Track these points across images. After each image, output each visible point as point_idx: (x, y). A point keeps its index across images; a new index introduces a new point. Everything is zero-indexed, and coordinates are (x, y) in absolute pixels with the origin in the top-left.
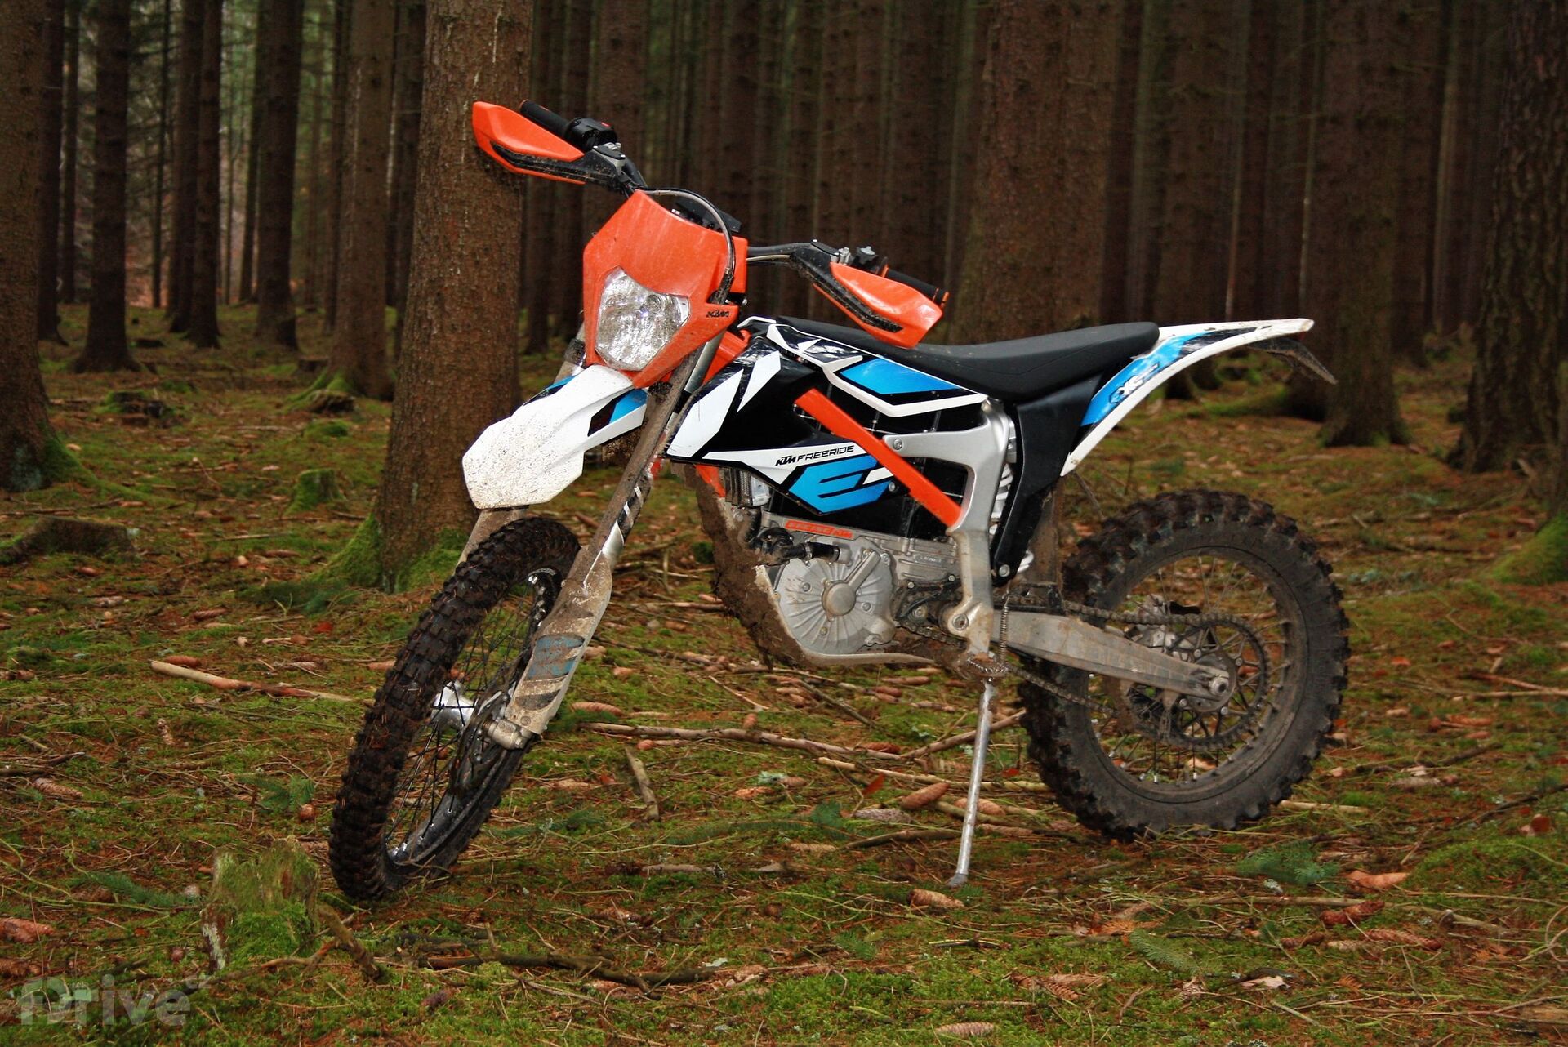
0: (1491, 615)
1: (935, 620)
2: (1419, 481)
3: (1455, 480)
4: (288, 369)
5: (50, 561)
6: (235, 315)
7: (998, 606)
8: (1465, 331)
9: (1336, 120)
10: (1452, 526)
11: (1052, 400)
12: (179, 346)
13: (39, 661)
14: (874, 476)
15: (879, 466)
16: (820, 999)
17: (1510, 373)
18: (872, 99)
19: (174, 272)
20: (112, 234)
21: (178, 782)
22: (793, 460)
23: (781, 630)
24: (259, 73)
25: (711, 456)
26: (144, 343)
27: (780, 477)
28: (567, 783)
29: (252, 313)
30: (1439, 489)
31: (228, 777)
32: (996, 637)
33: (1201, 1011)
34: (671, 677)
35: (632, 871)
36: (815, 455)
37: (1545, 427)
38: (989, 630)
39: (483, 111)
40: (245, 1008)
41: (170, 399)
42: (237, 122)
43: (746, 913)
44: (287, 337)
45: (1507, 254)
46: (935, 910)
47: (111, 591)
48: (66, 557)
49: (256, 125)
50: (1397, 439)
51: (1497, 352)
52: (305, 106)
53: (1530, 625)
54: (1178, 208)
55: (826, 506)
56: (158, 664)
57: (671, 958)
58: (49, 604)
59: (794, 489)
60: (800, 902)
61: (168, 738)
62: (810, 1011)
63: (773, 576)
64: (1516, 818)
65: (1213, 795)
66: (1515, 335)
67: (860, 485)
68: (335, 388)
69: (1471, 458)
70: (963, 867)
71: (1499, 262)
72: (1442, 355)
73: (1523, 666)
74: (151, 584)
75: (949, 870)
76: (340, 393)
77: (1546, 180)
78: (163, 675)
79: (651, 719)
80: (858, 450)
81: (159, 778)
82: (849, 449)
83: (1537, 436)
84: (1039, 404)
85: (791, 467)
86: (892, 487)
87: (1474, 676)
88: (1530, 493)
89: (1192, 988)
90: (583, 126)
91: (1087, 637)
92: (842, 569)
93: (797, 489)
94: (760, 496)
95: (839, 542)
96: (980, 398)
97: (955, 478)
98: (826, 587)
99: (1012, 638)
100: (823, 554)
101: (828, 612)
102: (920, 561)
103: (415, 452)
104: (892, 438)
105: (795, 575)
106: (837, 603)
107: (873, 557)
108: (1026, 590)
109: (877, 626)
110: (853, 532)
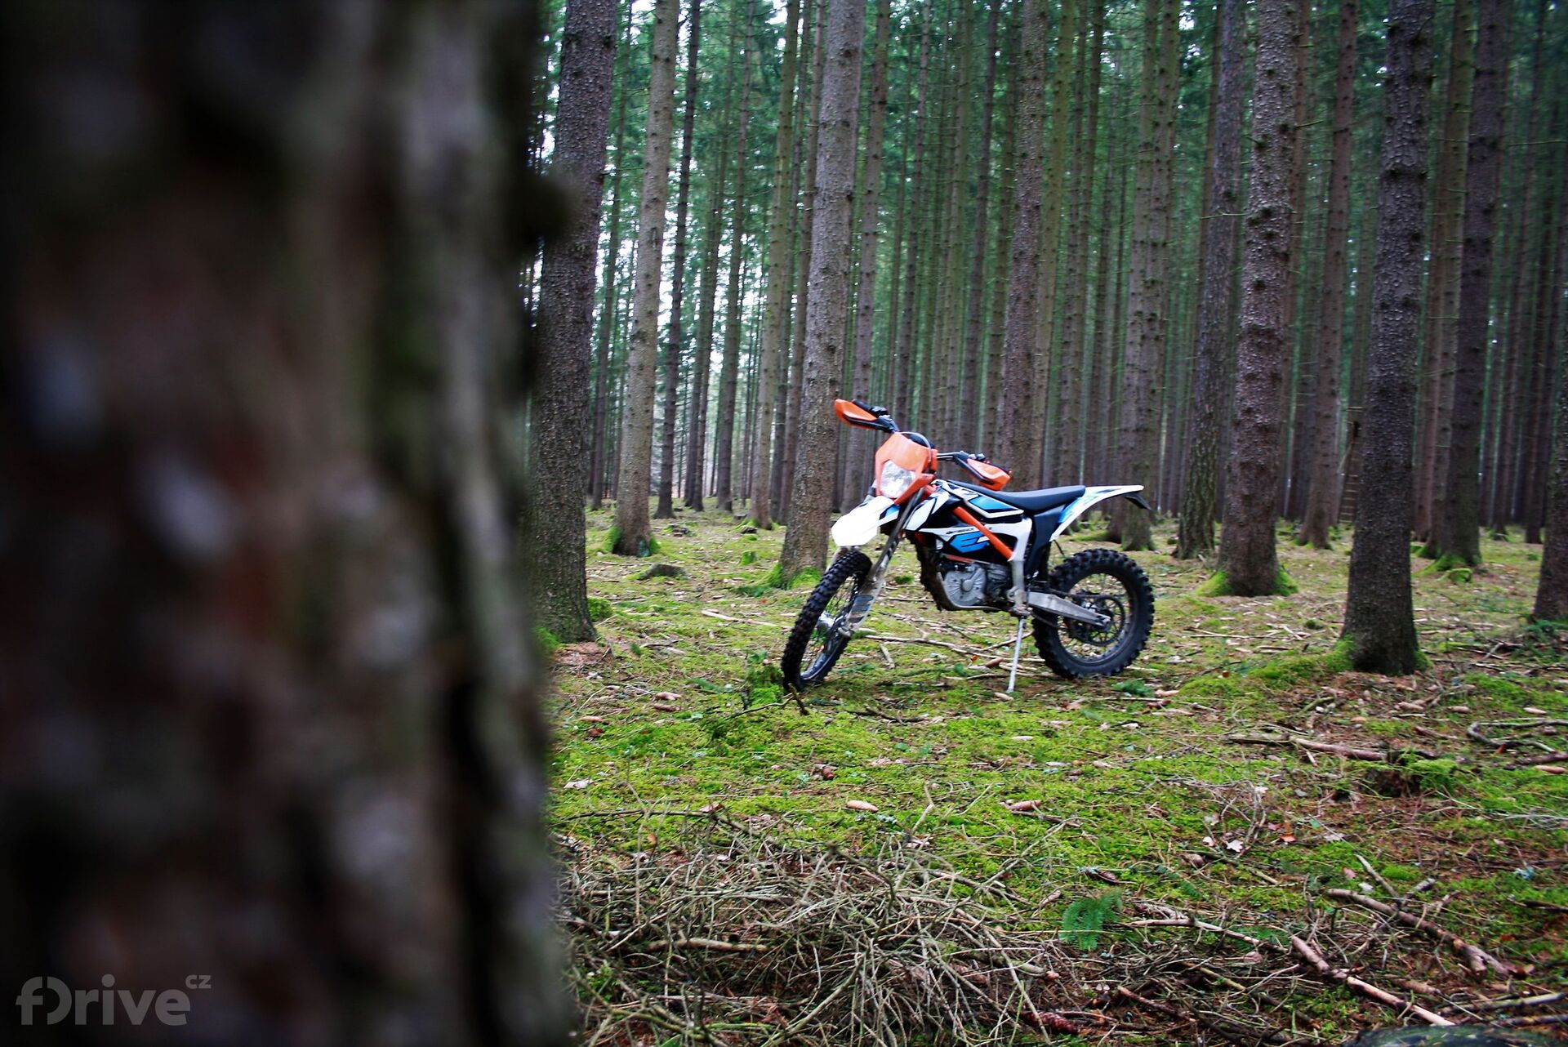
0: (1195, 607)
1: (1003, 594)
2: (1162, 562)
3: (1175, 563)
4: (730, 519)
5: (656, 579)
6: (708, 501)
7: (1026, 590)
8: (1169, 514)
9: (1126, 430)
10: (1176, 578)
11: (1047, 513)
12: (689, 512)
13: (661, 610)
14: (981, 540)
15: (983, 535)
17: (1196, 522)
18: (951, 420)
19: (687, 485)
20: (667, 468)
21: (717, 651)
22: (953, 533)
23: (945, 597)
24: (719, 412)
25: (922, 530)
26: (677, 510)
27: (947, 539)
28: (859, 656)
29: (715, 500)
30: (1171, 566)
31: (736, 650)
32: (1026, 601)
33: (1109, 734)
34: (892, 622)
35: (889, 685)
36: (961, 531)
37: (1209, 543)
38: (1023, 598)
39: (839, 404)
40: (759, 721)
41: (689, 528)
42: (711, 430)
43: (933, 700)
44: (729, 508)
45: (1195, 477)
46: (1003, 700)
47: (679, 590)
48: (663, 578)
49: (717, 431)
50: (1151, 549)
51: (1191, 514)
52: (736, 425)
53: (1209, 611)
54: (1066, 463)
55: (964, 550)
56: (704, 612)
57: (909, 714)
58: (658, 593)
59: (952, 544)
60: (953, 696)
61: (712, 636)
62: (964, 731)
63: (944, 576)
64: (1215, 674)
65: (1102, 663)
66: (1198, 508)
67: (976, 543)
68: (750, 525)
69: (1181, 554)
70: (1011, 686)
71: (1192, 481)
72: (1162, 521)
73: (1208, 626)
74: (694, 588)
75: (1006, 688)
76: (752, 527)
77: (1210, 450)
78: (705, 616)
79: (886, 635)
80: (976, 530)
81: (710, 649)
82: (973, 530)
83: (1206, 546)
84: (1043, 514)
85: (952, 535)
86: (989, 543)
87: (1190, 629)
88: (1204, 567)
89: (1104, 726)
90: (876, 409)
91: (1059, 602)
92: (968, 575)
93: (953, 544)
94: (940, 546)
95: (968, 565)
96: (1021, 512)
97: (1011, 541)
98: (962, 581)
99: (1031, 602)
100: (962, 569)
101: (963, 590)
102: (998, 572)
103: (795, 538)
104: (987, 526)
105: (951, 576)
106: (966, 588)
107: (980, 570)
108: (1036, 584)
109: (981, 596)
110: (973, 561)
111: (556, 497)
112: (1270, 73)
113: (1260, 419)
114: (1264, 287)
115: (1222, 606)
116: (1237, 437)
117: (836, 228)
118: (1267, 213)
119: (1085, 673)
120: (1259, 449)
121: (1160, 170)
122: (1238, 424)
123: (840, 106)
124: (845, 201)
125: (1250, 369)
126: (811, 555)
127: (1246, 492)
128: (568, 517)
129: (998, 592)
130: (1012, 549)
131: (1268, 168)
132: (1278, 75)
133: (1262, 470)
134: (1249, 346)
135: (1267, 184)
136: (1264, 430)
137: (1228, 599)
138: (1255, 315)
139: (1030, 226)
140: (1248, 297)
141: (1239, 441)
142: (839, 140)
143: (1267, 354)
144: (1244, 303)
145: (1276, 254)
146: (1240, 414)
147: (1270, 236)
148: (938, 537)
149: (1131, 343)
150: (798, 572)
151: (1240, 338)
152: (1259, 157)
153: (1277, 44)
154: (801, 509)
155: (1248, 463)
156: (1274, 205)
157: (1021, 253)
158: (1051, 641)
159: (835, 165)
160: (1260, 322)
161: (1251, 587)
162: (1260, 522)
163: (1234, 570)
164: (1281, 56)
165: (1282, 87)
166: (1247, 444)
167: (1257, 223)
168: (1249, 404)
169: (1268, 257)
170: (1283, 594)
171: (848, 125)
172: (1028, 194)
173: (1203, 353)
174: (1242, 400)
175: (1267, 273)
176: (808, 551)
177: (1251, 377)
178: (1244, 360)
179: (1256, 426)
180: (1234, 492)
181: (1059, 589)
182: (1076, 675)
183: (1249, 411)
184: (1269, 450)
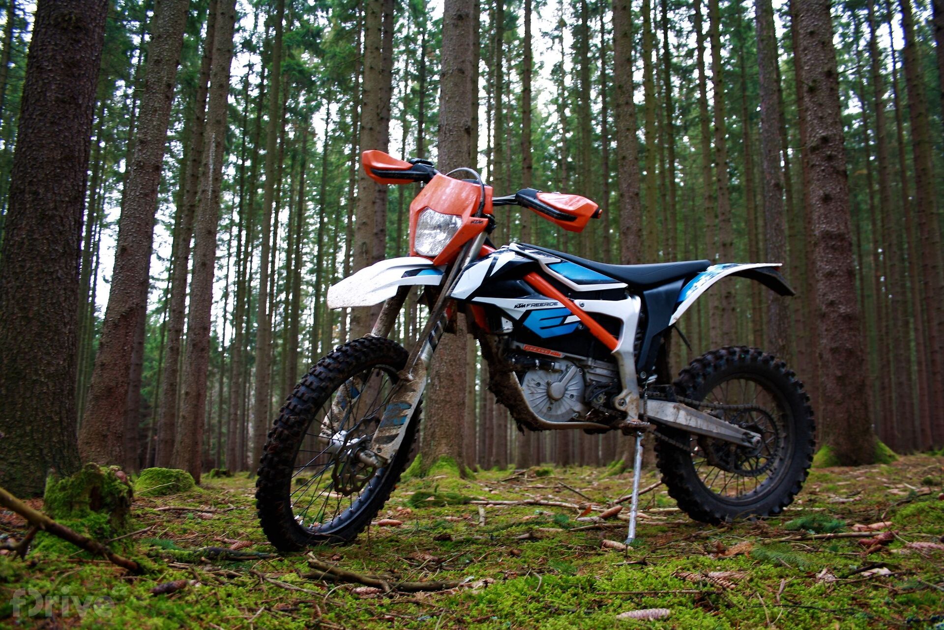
1: (609, 401)
7: (642, 395)
11: (662, 289)
14: (570, 319)
15: (572, 314)
16: (517, 594)
22: (524, 306)
23: (526, 408)
25: (476, 299)
27: (517, 316)
32: (642, 412)
35: (445, 538)
36: (536, 305)
38: (637, 407)
46: (617, 549)
55: (544, 334)
63: (521, 379)
65: (754, 501)
67: (562, 324)
70: (631, 535)
80: (560, 305)
82: (555, 304)
84: (655, 290)
85: (524, 310)
86: (580, 327)
89: (827, 576)
91: (689, 413)
92: (556, 376)
93: (527, 323)
94: (507, 326)
95: (555, 359)
96: (623, 285)
97: (614, 325)
98: (549, 384)
99: (650, 413)
100: (546, 365)
101: (551, 398)
102: (599, 371)
103: (432, 430)
104: (577, 302)
105: (531, 378)
106: (555, 394)
107: (573, 369)
108: (655, 389)
109: (578, 407)
110: (562, 355)
111: (22, 309)
112: (812, 34)
113: (842, 309)
114: (831, 199)
115: (833, 475)
116: (824, 328)
117: (456, 155)
118: (825, 140)
119: (733, 514)
120: (846, 335)
121: (723, 194)
122: (823, 316)
123: (455, 58)
124: (463, 133)
125: (828, 268)
126: (447, 445)
127: (839, 373)
128: (38, 334)
129: (602, 399)
130: (617, 339)
131: (821, 105)
132: (818, 34)
133: (850, 353)
134: (824, 250)
135: (821, 118)
136: (848, 318)
137: (837, 469)
138: (827, 223)
139: (633, 208)
140: (818, 210)
141: (826, 330)
142: (456, 85)
143: (842, 254)
144: (815, 216)
145: (838, 172)
146: (824, 307)
147: (830, 158)
148: (501, 313)
149: (713, 328)
150: (434, 461)
151: (816, 245)
152: (812, 97)
153: (814, 12)
154: (436, 402)
155: (837, 348)
156: (830, 133)
157: (628, 228)
158: (683, 472)
159: (454, 104)
160: (832, 228)
161: (854, 458)
162: (855, 399)
163: (837, 444)
164: (818, 20)
165: (823, 43)
166: (834, 332)
167: (818, 149)
168: (831, 297)
169: (830, 174)
170: (885, 463)
171: (463, 73)
172: (629, 185)
173: (772, 301)
174: (824, 295)
175: (832, 188)
176: (444, 441)
177: (830, 275)
178: (822, 261)
179: (840, 315)
180: (827, 375)
181: (686, 396)
182: (723, 518)
183: (832, 304)
184: (855, 336)
